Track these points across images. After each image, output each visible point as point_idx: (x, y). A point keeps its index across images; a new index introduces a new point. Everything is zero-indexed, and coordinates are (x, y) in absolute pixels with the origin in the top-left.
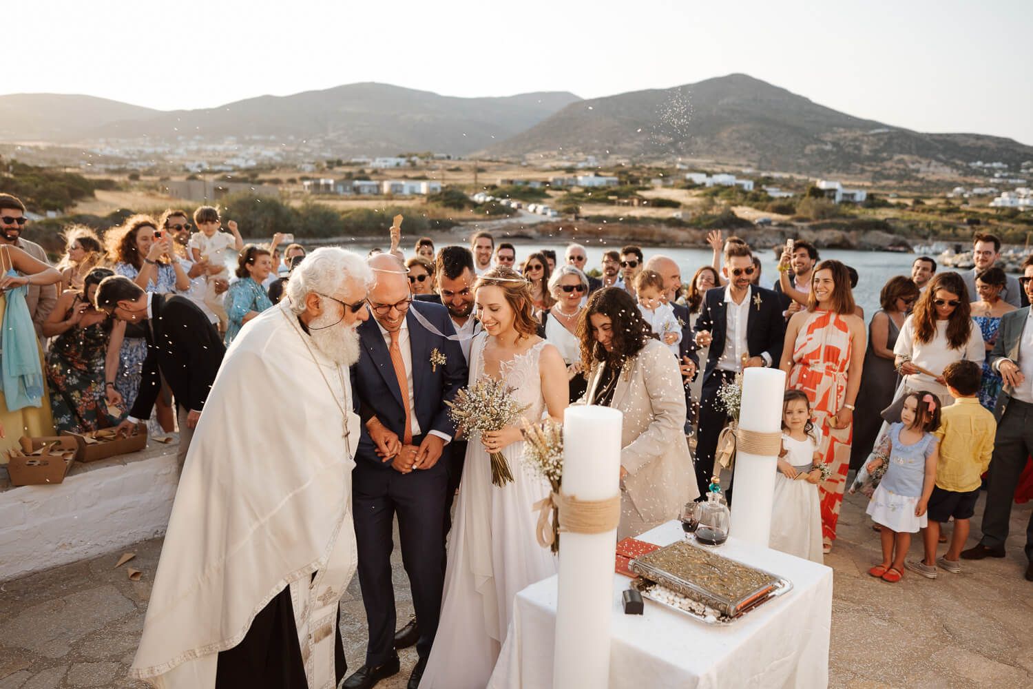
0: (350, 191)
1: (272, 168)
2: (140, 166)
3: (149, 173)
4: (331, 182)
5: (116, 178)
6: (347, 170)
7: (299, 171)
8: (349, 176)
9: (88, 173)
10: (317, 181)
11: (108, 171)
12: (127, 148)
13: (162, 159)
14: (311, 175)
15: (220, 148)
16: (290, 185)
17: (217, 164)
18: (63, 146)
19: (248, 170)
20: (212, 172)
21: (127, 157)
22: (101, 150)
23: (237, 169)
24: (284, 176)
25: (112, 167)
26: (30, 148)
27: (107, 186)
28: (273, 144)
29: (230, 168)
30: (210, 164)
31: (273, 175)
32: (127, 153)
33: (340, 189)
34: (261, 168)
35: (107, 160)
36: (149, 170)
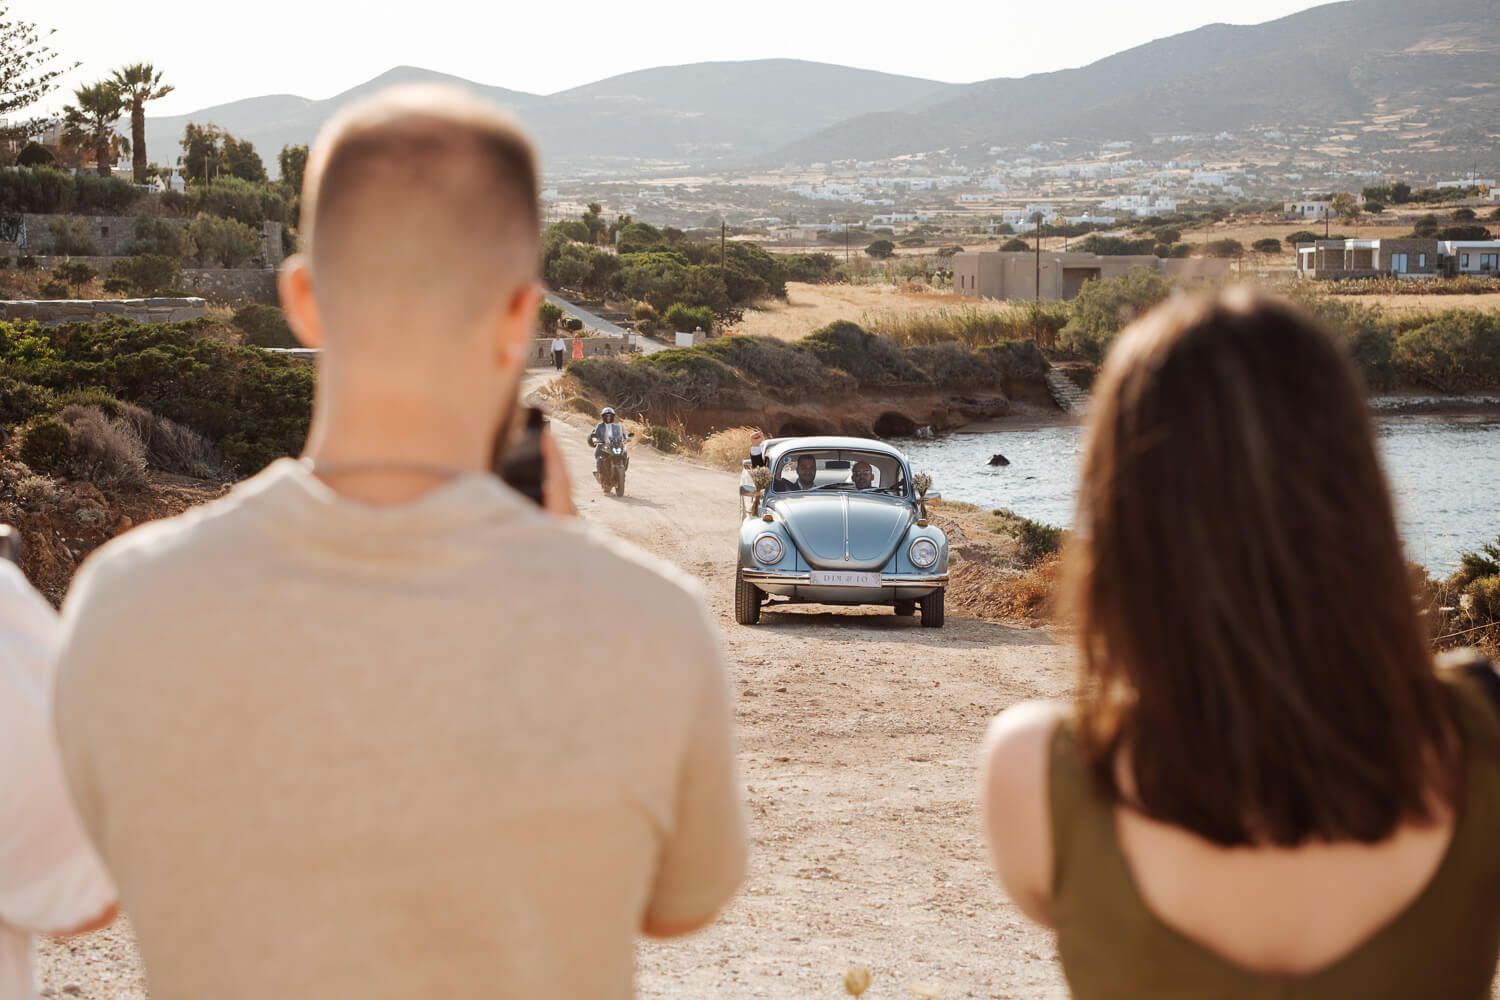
0: (1428, 270)
1: (1218, 214)
2: (897, 223)
3: (915, 239)
4: (1376, 244)
5: (840, 254)
6: (1422, 211)
7: (1287, 220)
8: (1428, 228)
9: (779, 244)
10: (1335, 245)
11: (824, 237)
12: (873, 182)
13: (950, 205)
14: (1320, 230)
15: (1087, 168)
16: (1262, 256)
17: (1078, 210)
18: (735, 183)
19: (1153, 221)
20: (1067, 231)
21: (870, 202)
22: (814, 187)
23: (1129, 221)
24: (1247, 234)
25: (834, 227)
26: (667, 190)
27: (816, 270)
28: (1225, 150)
29: (1112, 220)
30: (1062, 210)
31: (1221, 233)
32: (872, 195)
33: (1400, 262)
34: (1187, 218)
35: (825, 209)
36: (916, 232)
